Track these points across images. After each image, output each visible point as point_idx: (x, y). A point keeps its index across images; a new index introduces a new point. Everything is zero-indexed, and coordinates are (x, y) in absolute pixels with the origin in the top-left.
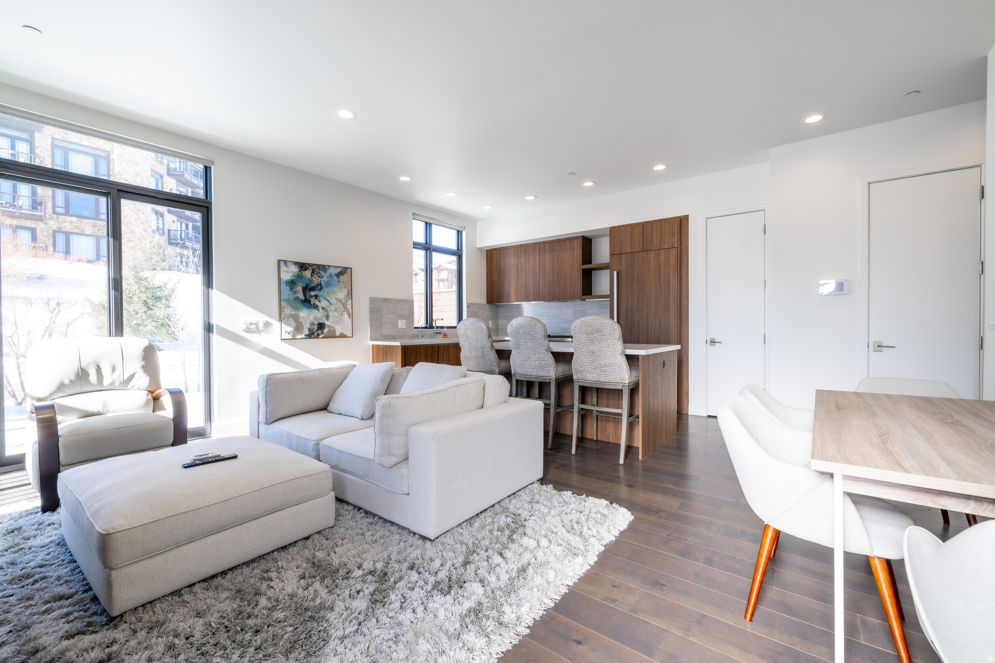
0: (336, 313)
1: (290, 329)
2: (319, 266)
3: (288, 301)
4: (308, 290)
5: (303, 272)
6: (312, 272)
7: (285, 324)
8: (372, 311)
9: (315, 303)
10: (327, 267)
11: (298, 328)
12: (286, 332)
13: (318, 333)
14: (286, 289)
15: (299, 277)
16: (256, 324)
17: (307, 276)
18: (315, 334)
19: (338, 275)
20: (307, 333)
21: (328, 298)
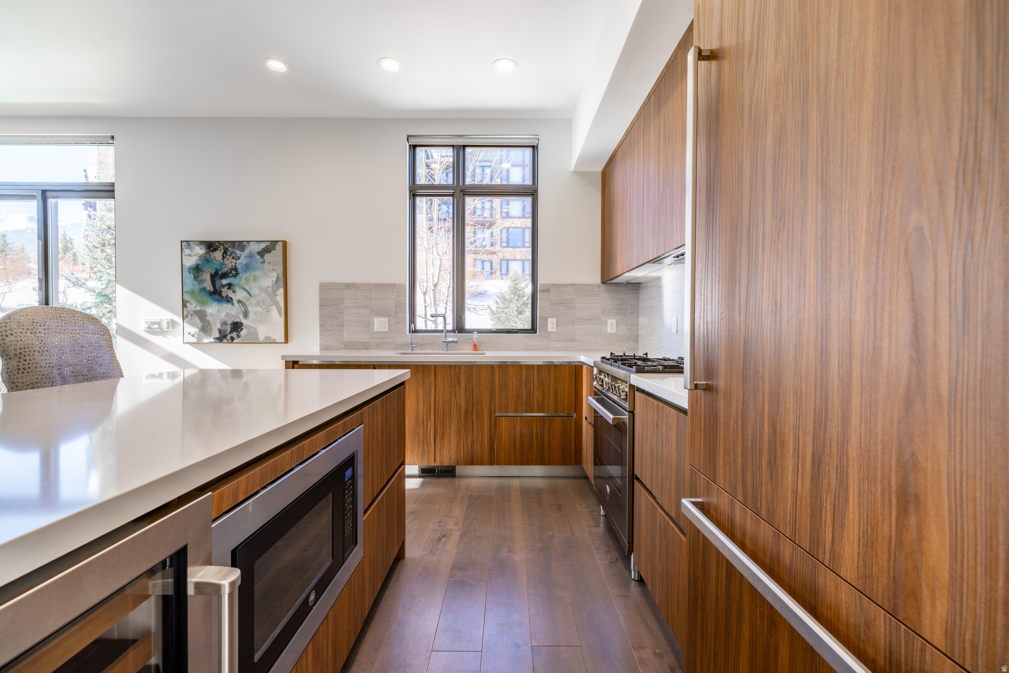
0: (259, 309)
1: (194, 330)
2: (233, 243)
3: (192, 293)
4: (218, 277)
5: (211, 253)
6: (224, 253)
7: (188, 323)
8: (323, 304)
9: (227, 295)
10: (245, 243)
11: (205, 329)
12: (189, 334)
13: (231, 337)
14: (189, 277)
15: (206, 260)
16: (159, 323)
17: (217, 259)
18: (229, 337)
19: (262, 253)
20: (217, 335)
21: (246, 287)
